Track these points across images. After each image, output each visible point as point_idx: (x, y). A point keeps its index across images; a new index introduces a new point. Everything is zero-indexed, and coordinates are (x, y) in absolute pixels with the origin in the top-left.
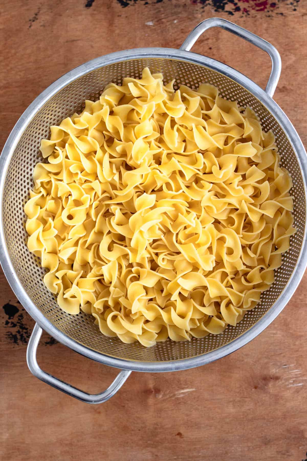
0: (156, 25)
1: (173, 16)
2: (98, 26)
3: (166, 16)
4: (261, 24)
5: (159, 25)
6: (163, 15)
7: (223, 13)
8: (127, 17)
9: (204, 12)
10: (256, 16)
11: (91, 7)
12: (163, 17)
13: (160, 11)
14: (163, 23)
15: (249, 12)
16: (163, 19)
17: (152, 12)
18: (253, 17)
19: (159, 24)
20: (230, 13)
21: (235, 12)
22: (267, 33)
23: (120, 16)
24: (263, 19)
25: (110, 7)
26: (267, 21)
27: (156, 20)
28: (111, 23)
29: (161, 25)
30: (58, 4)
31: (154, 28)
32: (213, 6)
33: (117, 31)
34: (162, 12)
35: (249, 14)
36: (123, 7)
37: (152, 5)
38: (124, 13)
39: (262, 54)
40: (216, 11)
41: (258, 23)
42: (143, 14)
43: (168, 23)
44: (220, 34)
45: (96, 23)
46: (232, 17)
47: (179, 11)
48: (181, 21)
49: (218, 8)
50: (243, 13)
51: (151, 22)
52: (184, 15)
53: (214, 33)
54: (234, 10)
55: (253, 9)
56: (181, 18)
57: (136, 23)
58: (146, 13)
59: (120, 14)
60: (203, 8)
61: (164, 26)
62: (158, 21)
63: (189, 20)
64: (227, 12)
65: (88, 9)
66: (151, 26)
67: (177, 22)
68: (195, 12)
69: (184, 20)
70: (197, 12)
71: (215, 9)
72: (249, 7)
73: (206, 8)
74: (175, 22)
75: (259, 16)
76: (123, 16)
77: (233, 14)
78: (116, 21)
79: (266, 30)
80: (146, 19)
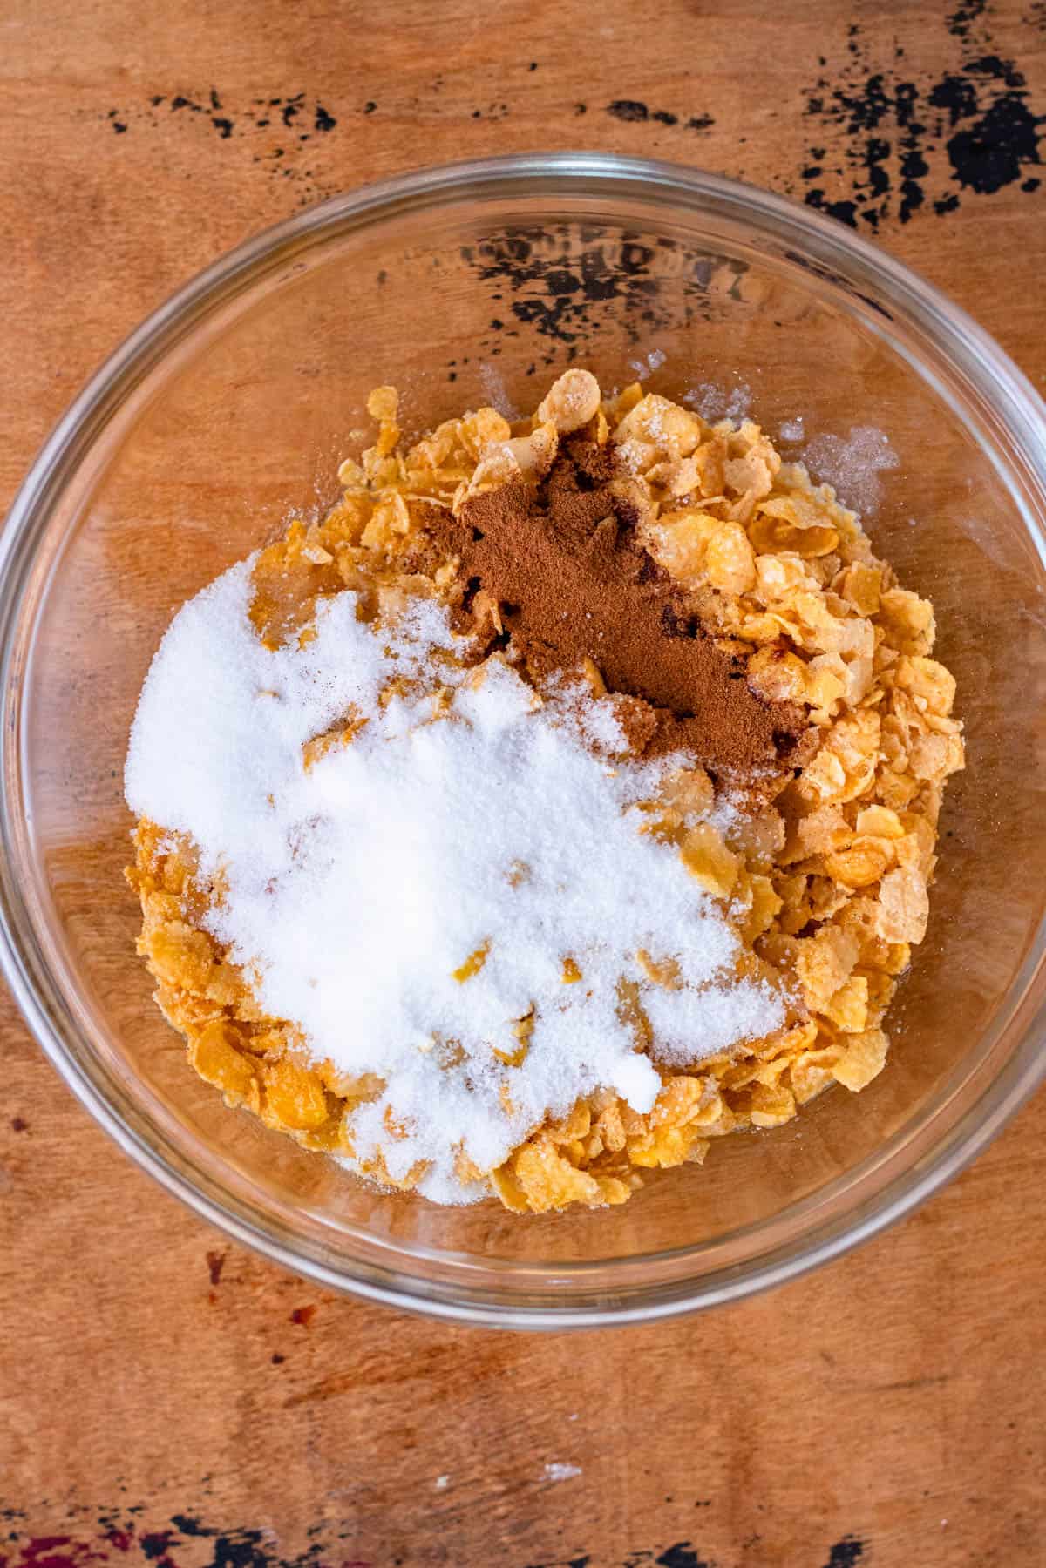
0: (530, 1464)
1: (452, 1509)
2: (800, 1456)
3: (483, 1507)
4: (46, 1478)
5: (518, 1463)
6: (501, 1511)
7: (225, 1527)
8: (669, 1500)
9: (311, 1532)
10: (71, 1514)
11: (833, 1542)
12: (501, 1501)
13: (517, 1529)
14: (501, 1475)
15: (105, 1531)
16: (504, 1493)
17: (549, 1525)
18: (86, 1509)
19: (516, 1469)
20: (189, 1526)
21: (170, 1533)
22: (17, 1437)
23: (698, 1504)
24: (37, 1500)
25: (745, 1547)
26: (20, 1490)
27: (534, 1488)
28: (742, 1469)
29: (508, 1467)
30: (989, 1554)
31: (541, 1452)
32: (273, 1558)
33: (711, 1431)
34: (501, 1525)
35: (103, 1520)
36: (687, 1544)
37: (551, 1556)
38: (683, 1519)
39: (41, 1339)
40: (256, 1536)
41: (62, 1482)
42: (592, 1516)
43: (474, 1474)
44: (235, 1430)
45: (810, 1469)
46: (180, 1508)
47: (427, 1534)
48: (416, 1484)
49: (246, 1548)
50: (131, 1526)
51: (554, 1477)
52: (401, 1514)
53: (264, 1432)
54: (171, 1538)
55: (84, 1547)
56: (417, 1498)
57: (624, 1474)
58: (577, 1522)
59: (702, 1513)
60: (316, 1549)
61: (494, 1461)
62: (524, 1483)
63: (379, 1490)
64: (206, 1533)
65: (851, 1536)
66: (555, 1462)
67: (435, 1479)
68: (354, 1530)
69: (403, 1489)
70: (344, 1530)
71: (260, 1546)
72: (104, 1557)
73: (304, 1549)
74: (442, 1482)
75: (59, 1513)
76: (686, 1505)
77: (178, 1520)
78: (716, 1481)
79: (22, 1450)
80: (577, 1492)
